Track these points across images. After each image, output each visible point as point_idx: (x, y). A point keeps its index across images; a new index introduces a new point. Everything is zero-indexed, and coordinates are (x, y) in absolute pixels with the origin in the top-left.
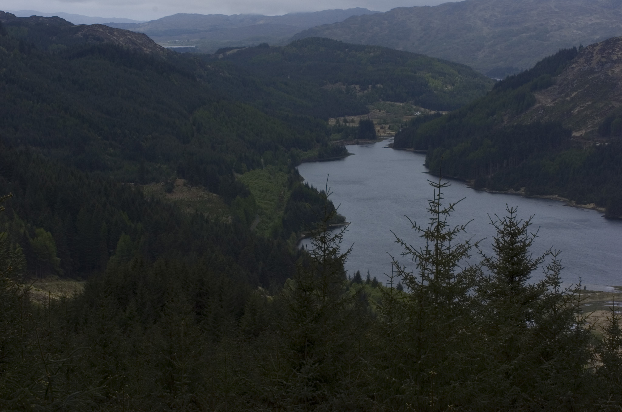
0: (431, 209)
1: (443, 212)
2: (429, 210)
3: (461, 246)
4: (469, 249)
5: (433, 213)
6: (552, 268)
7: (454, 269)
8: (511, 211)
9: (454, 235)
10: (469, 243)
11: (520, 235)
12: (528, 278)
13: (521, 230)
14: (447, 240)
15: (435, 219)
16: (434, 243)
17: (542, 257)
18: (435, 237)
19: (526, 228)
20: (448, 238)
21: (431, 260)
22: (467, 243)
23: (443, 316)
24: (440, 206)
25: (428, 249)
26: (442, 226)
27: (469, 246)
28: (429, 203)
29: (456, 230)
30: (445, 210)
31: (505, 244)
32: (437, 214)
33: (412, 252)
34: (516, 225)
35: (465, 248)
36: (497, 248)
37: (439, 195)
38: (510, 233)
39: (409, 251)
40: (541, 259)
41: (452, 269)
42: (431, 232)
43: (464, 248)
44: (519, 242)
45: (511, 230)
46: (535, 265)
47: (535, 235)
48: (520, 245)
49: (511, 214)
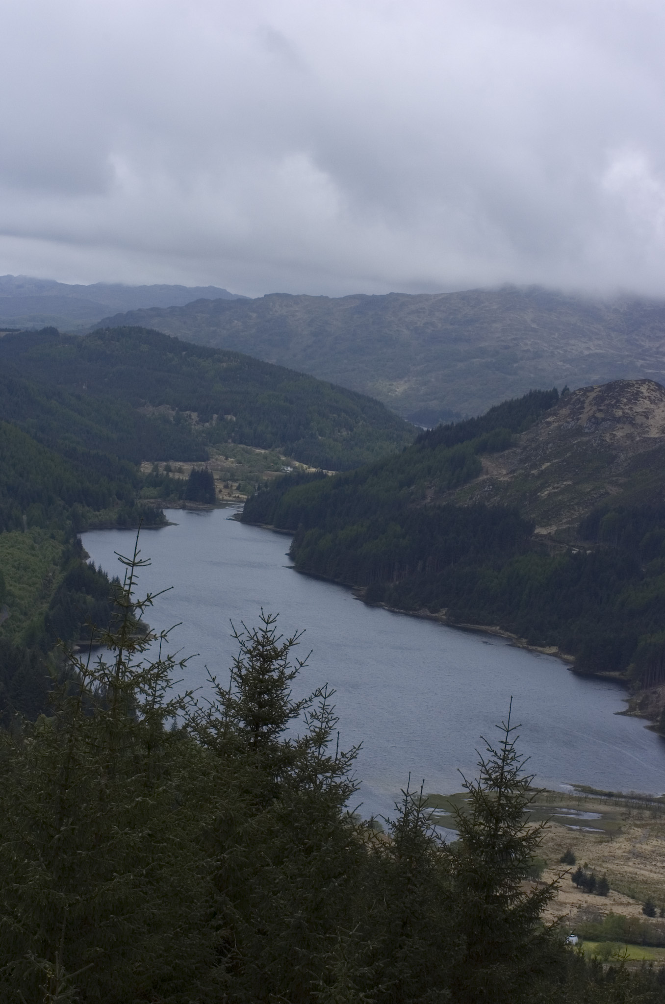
3: (159, 664)
4: (170, 670)
5: (118, 606)
6: (318, 717)
7: (162, 702)
8: (267, 621)
9: (149, 644)
10: (172, 659)
11: (276, 659)
12: (282, 730)
13: (280, 652)
15: (121, 616)
17: (308, 699)
18: (117, 644)
19: (287, 650)
20: (140, 649)
22: (169, 659)
24: (130, 595)
27: (171, 664)
29: (152, 636)
30: (139, 602)
31: (251, 671)
32: (125, 608)
34: (272, 644)
35: (164, 667)
36: (238, 675)
37: (130, 578)
38: (261, 655)
40: (306, 701)
41: (159, 701)
43: (162, 667)
44: (274, 670)
45: (264, 650)
46: (296, 710)
47: (303, 663)
48: (275, 675)
49: (266, 625)
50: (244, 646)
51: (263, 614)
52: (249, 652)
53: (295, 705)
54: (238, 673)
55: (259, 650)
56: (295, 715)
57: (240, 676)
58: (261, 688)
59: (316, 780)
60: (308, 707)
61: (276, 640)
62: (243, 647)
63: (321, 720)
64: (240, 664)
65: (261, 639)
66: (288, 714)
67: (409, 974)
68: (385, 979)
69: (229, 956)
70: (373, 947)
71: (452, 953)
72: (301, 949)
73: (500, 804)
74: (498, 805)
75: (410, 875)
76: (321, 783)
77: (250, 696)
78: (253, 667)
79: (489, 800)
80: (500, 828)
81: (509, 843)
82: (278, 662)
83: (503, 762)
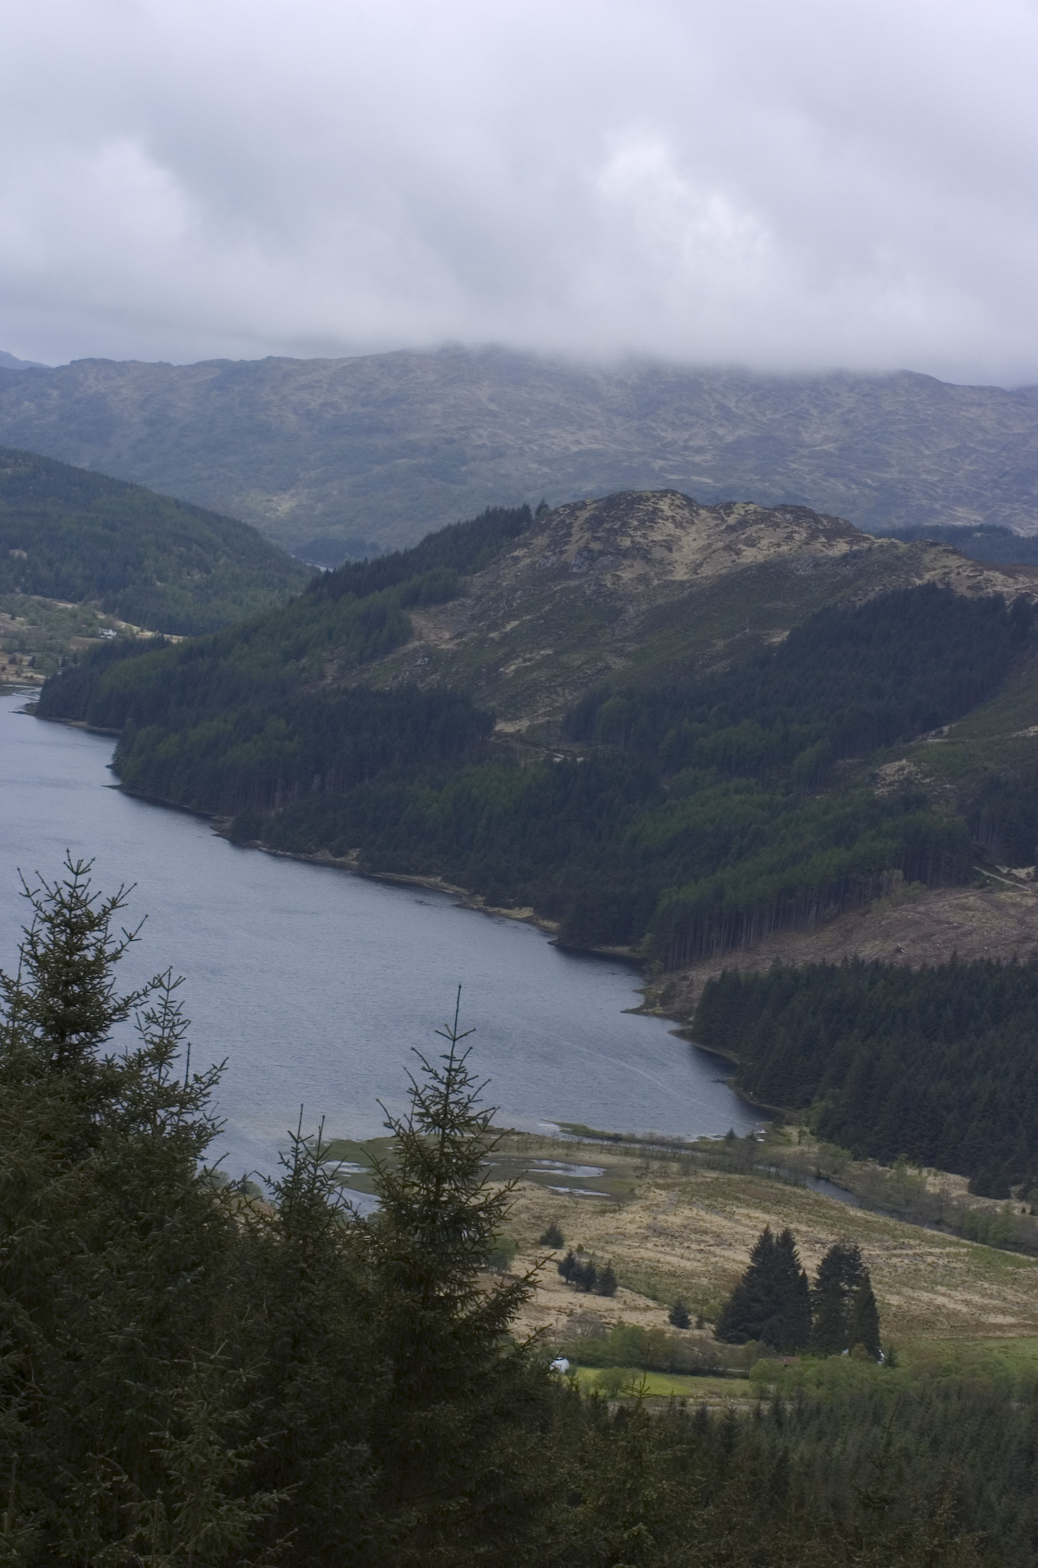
6: (157, 1019)
8: (75, 870)
11: (91, 929)
12: (102, 1041)
13: (96, 918)
17: (141, 992)
19: (107, 916)
31: (52, 949)
34: (85, 906)
36: (32, 957)
38: (67, 923)
40: (139, 995)
44: (87, 947)
46: (123, 1010)
47: (132, 935)
48: (90, 955)
49: (75, 876)
50: (41, 910)
51: (69, 860)
52: (49, 919)
53: (122, 1002)
54: (32, 952)
55: (64, 916)
56: (122, 1016)
57: (35, 957)
58: (67, 976)
59: (155, 1119)
60: (142, 1004)
61: (91, 900)
62: (39, 912)
63: (162, 1024)
64: (35, 938)
65: (67, 898)
66: (111, 1015)
67: (304, 1421)
68: (267, 1428)
69: (23, 1394)
70: (247, 1378)
71: (372, 1387)
72: (135, 1383)
73: (443, 1154)
74: (441, 1154)
75: (305, 1266)
76: (163, 1123)
77: (51, 989)
78: (55, 943)
79: (426, 1148)
80: (444, 1190)
81: (457, 1214)
82: (94, 934)
83: (447, 1088)
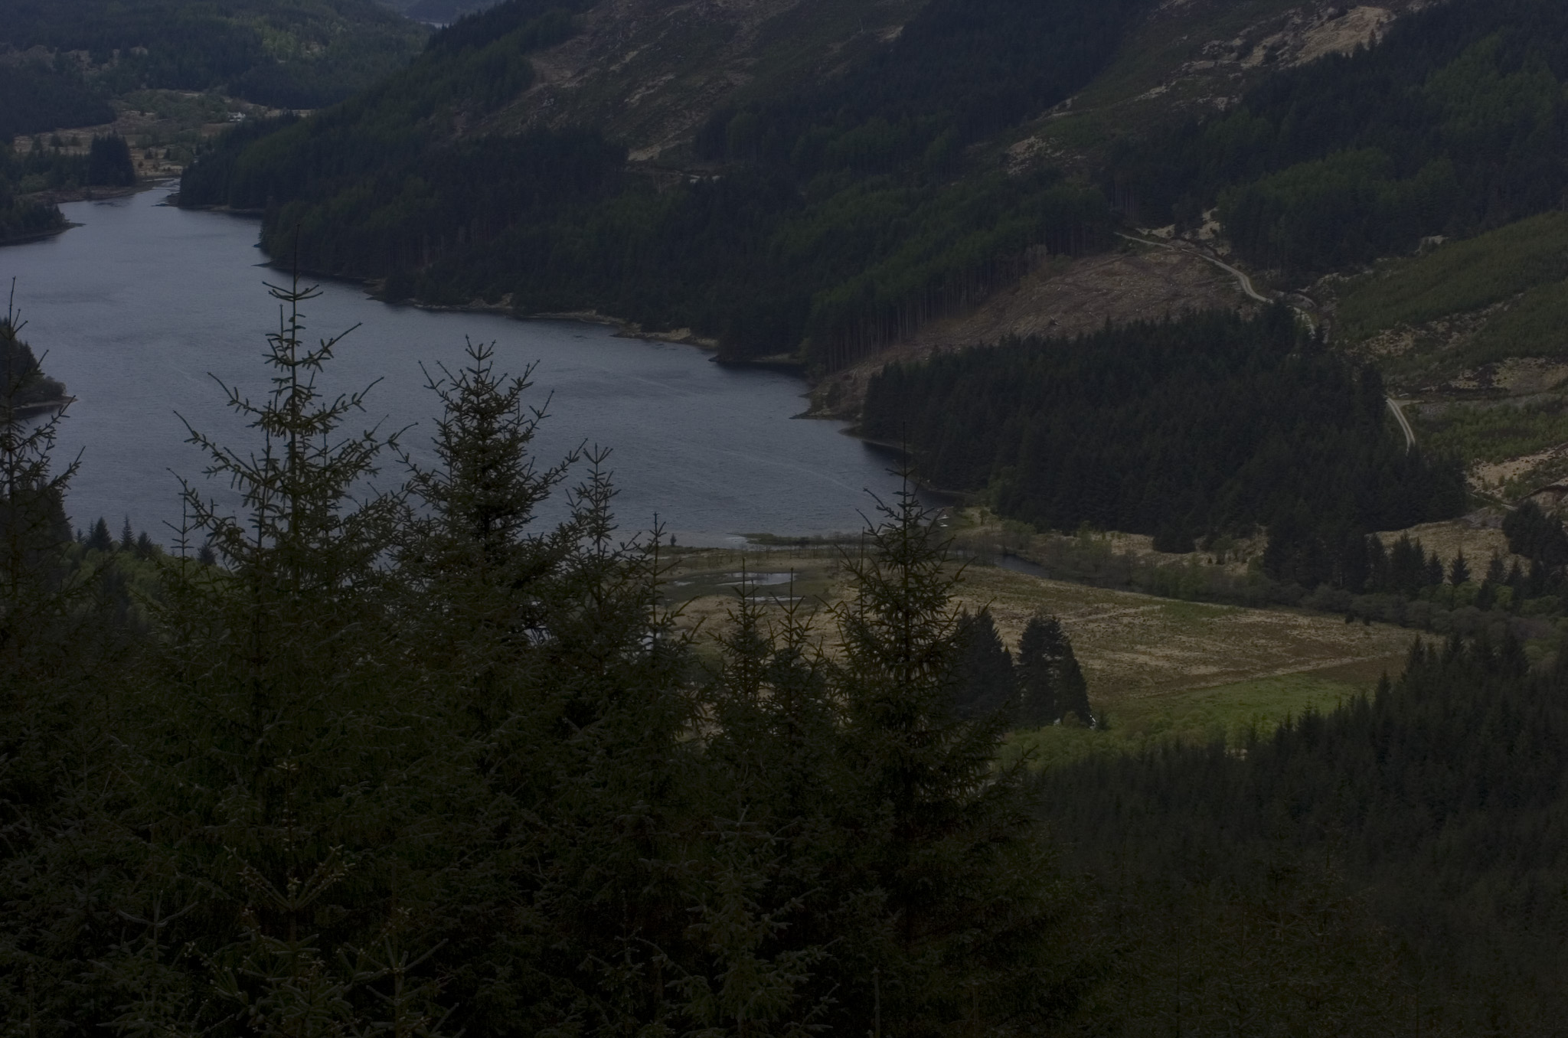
0: (274, 354)
1: (304, 361)
2: (270, 358)
3: (353, 447)
4: (375, 454)
5: (280, 366)
6: (589, 493)
7: (338, 505)
8: (477, 355)
9: (335, 418)
10: (372, 437)
11: (501, 412)
12: (526, 521)
13: (504, 400)
14: (318, 431)
15: (287, 380)
16: (285, 439)
17: (559, 468)
18: (286, 425)
19: (516, 397)
20: (322, 427)
21: (278, 484)
22: (368, 437)
23: (315, 623)
24: (296, 347)
25: (270, 457)
26: (303, 396)
27: (374, 444)
28: (269, 340)
29: (339, 406)
30: (311, 356)
31: (465, 437)
32: (290, 368)
33: (230, 465)
34: (492, 390)
35: (363, 451)
36: (446, 448)
37: (293, 320)
38: (477, 410)
39: (224, 464)
40: (557, 472)
41: (333, 504)
42: (277, 412)
43: (360, 452)
44: (499, 430)
45: (480, 401)
46: (542, 488)
47: (541, 412)
48: (503, 437)
49: (477, 361)
50: (448, 400)
51: (470, 346)
52: (458, 408)
53: (540, 480)
54: (446, 444)
55: (472, 402)
57: (449, 448)
58: (482, 461)
59: (599, 592)
61: (497, 384)
62: (446, 402)
63: (594, 497)
64: (447, 430)
65: (472, 385)
66: (532, 494)
71: (876, 832)
73: (908, 591)
76: (608, 595)
78: (463, 429)
79: (892, 586)
80: (913, 626)
81: (932, 647)
82: (505, 416)
83: (905, 525)
